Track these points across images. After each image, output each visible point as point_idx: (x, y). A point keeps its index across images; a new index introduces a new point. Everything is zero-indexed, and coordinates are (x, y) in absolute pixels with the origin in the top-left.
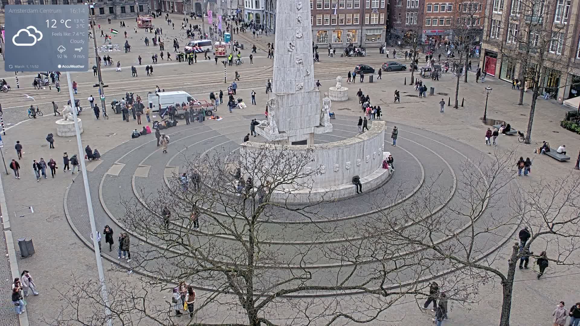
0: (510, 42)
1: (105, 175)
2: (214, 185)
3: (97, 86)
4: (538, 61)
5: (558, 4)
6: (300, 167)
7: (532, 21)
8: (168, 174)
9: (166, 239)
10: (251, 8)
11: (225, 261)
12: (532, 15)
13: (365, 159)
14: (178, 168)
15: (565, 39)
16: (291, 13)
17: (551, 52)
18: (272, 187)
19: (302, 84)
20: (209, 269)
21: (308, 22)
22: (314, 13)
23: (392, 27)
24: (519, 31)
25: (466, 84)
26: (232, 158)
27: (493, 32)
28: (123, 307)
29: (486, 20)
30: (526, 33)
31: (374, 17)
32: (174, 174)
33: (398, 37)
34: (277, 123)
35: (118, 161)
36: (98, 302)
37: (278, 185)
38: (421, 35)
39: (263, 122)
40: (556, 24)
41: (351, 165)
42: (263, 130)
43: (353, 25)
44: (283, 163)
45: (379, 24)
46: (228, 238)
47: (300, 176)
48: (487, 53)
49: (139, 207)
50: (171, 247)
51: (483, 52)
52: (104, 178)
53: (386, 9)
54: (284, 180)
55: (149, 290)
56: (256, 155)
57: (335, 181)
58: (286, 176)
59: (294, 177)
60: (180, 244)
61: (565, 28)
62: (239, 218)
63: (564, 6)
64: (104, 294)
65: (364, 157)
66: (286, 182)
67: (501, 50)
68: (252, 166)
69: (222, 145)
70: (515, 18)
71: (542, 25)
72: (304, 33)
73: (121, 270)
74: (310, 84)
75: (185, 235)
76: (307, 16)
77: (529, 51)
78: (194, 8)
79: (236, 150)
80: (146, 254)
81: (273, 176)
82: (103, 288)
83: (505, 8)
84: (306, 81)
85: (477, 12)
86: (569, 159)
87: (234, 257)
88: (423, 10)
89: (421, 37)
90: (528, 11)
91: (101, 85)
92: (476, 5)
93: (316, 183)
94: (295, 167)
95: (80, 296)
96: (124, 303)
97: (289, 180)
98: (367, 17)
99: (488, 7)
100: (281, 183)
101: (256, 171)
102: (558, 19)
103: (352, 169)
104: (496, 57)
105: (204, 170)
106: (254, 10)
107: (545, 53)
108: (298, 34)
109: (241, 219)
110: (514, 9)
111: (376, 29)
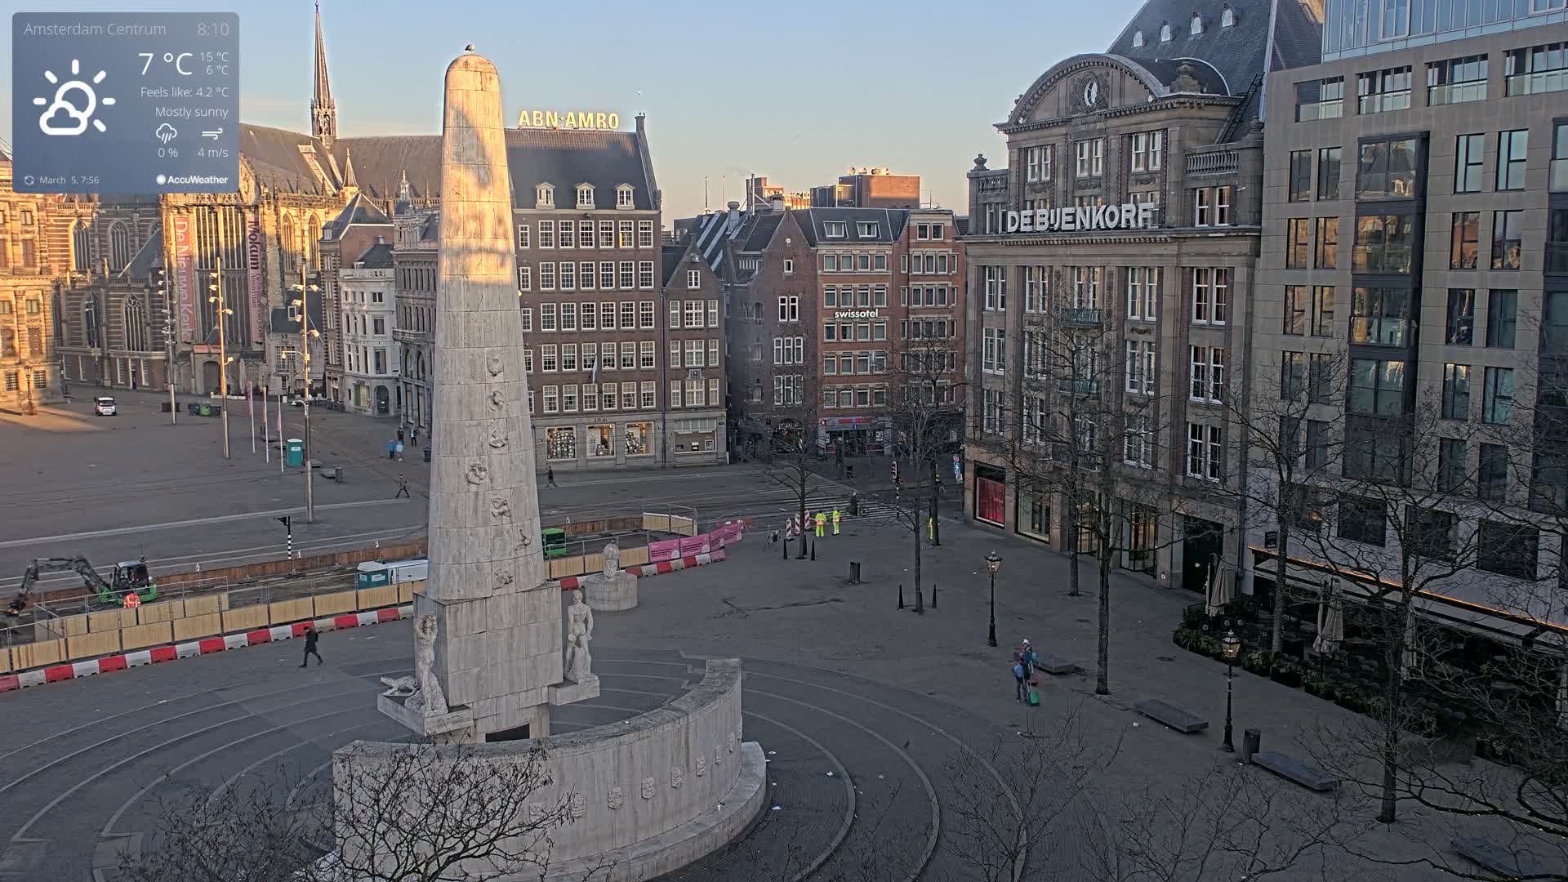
0: (1030, 441)
4: (1100, 485)
5: (1129, 350)
6: (511, 806)
7: (1073, 390)
8: (105, 857)
10: (362, 372)
12: (1073, 376)
13: (692, 764)
15: (1156, 431)
16: (473, 382)
17: (1126, 461)
18: (430, 872)
19: (510, 569)
21: (519, 407)
22: (535, 384)
23: (742, 414)
24: (1048, 415)
25: (937, 550)
27: (989, 419)
29: (969, 390)
30: (1065, 419)
31: (695, 389)
33: (757, 437)
34: (443, 682)
37: (448, 863)
38: (816, 433)
39: (401, 682)
40: (1130, 396)
41: (655, 786)
43: (639, 410)
44: (460, 797)
45: (707, 407)
47: (512, 833)
48: (981, 470)
51: (970, 468)
53: (723, 368)
54: (466, 849)
56: (382, 779)
57: (613, 836)
58: (471, 834)
59: (493, 835)
61: (1151, 405)
63: (1142, 353)
65: (691, 760)
66: (471, 852)
67: (1012, 463)
68: (370, 813)
69: (275, 760)
70: (1034, 385)
71: (1098, 397)
72: (511, 435)
74: (531, 569)
76: (519, 389)
77: (1077, 464)
78: (200, 376)
81: (433, 838)
83: (1010, 363)
84: (522, 560)
85: (944, 371)
86: (1206, 725)
88: (816, 370)
89: (815, 436)
90: (1063, 367)
92: (941, 356)
93: (560, 847)
94: (497, 804)
97: (479, 846)
98: (675, 389)
99: (970, 358)
100: (457, 857)
101: (381, 827)
102: (1133, 385)
103: (659, 799)
104: (1001, 479)
105: (220, 839)
106: (372, 378)
107: (1116, 465)
108: (494, 436)
110: (1030, 364)
111: (701, 419)
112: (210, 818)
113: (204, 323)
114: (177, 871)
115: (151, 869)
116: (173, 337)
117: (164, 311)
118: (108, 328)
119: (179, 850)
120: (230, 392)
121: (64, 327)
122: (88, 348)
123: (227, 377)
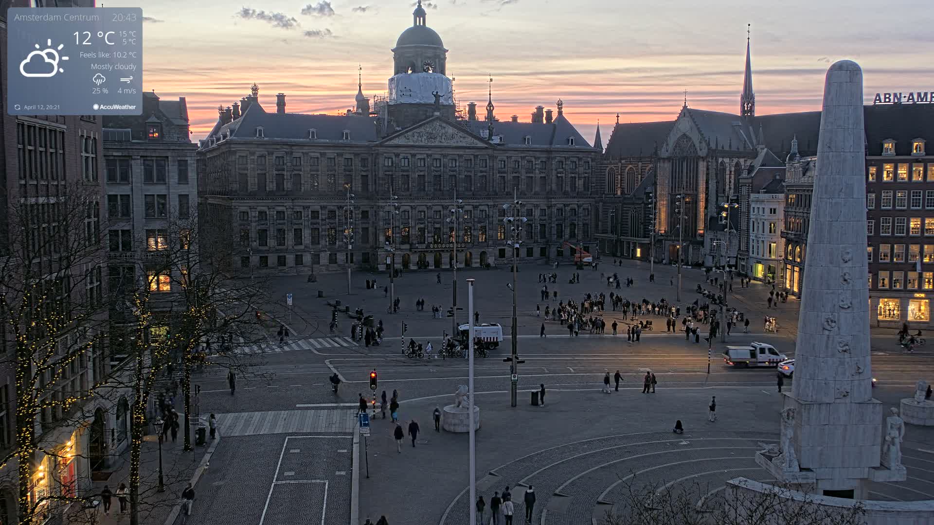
3: (509, 360)
8: (599, 514)
10: (760, 256)
14: (616, 506)
16: (831, 266)
19: (848, 387)
21: (862, 283)
22: (874, 269)
26: (711, 504)
32: (610, 516)
34: (798, 452)
35: (523, 480)
39: (771, 447)
42: (771, 460)
56: (755, 504)
69: (693, 479)
72: (854, 301)
76: (862, 272)
78: (667, 253)
79: (718, 489)
84: (856, 383)
91: (514, 360)
108: (842, 301)
112: (655, 505)
113: (671, 224)
116: (655, 231)
117: (651, 216)
118: (622, 224)
120: (683, 264)
121: (600, 223)
122: (610, 235)
123: (682, 255)
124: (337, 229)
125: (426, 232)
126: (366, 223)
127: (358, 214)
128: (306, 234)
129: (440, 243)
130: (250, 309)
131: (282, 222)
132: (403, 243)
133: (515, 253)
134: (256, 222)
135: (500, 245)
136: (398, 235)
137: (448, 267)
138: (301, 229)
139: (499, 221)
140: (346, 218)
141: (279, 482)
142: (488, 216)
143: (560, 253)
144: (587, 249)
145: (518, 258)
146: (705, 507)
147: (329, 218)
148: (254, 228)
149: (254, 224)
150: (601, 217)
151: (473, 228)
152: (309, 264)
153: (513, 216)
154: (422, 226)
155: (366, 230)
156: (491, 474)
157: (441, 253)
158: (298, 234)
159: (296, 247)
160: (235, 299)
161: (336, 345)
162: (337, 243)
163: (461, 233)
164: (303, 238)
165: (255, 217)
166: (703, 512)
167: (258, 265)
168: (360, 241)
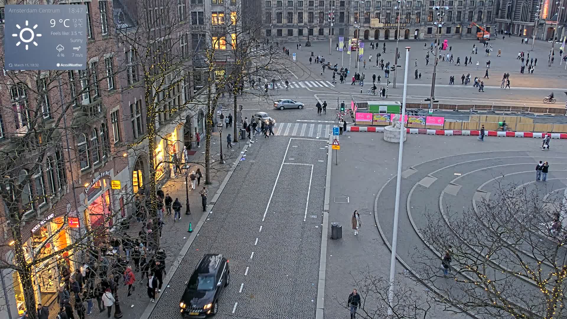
1: (417, 184)
2: (525, 221)
3: (428, 100)
8: (477, 197)
9: (461, 261)
11: (519, 305)
14: (489, 194)
20: (500, 308)
26: (553, 198)
28: (405, 313)
32: (484, 199)
35: (431, 174)
36: (384, 300)
46: (528, 282)
49: (441, 223)
50: (463, 271)
52: (415, 186)
55: (432, 305)
60: (474, 271)
62: (546, 264)
64: (391, 295)
73: (411, 277)
75: (481, 264)
78: (545, 33)
79: (560, 189)
80: (438, 270)
82: (391, 288)
87: (531, 304)
91: (432, 100)
95: (370, 289)
96: (406, 309)
105: (517, 203)
109: (548, 265)
112: (515, 195)
113: (552, 12)
114: (500, 209)
115: (491, 206)
116: (539, 17)
117: (537, 7)
118: (515, 12)
119: (502, 202)
120: (556, 41)
121: (500, 11)
122: (506, 20)
123: (556, 34)
124: (325, 13)
125: (381, 16)
126: (343, 9)
127: (338, 3)
128: (305, 16)
129: (389, 23)
130: (271, 62)
131: (291, 8)
132: (365, 23)
133: (439, 30)
134: (275, 7)
135: (429, 25)
136: (362, 17)
137: (393, 39)
138: (302, 13)
139: (430, 9)
140: (330, 6)
141: (286, 164)
142: (422, 6)
143: (469, 31)
144: (488, 29)
145: (440, 34)
146: (549, 199)
147: (320, 5)
148: (274, 11)
149: (274, 9)
150: (501, 7)
151: (412, 13)
152: (307, 35)
153: (439, 5)
154: (378, 12)
155: (342, 13)
156: (411, 168)
157: (389, 29)
158: (300, 15)
159: (299, 24)
160: (262, 55)
161: (321, 86)
162: (324, 21)
163: (404, 17)
164: (303, 18)
165: (275, 4)
166: (547, 202)
167: (276, 35)
168: (339, 21)
